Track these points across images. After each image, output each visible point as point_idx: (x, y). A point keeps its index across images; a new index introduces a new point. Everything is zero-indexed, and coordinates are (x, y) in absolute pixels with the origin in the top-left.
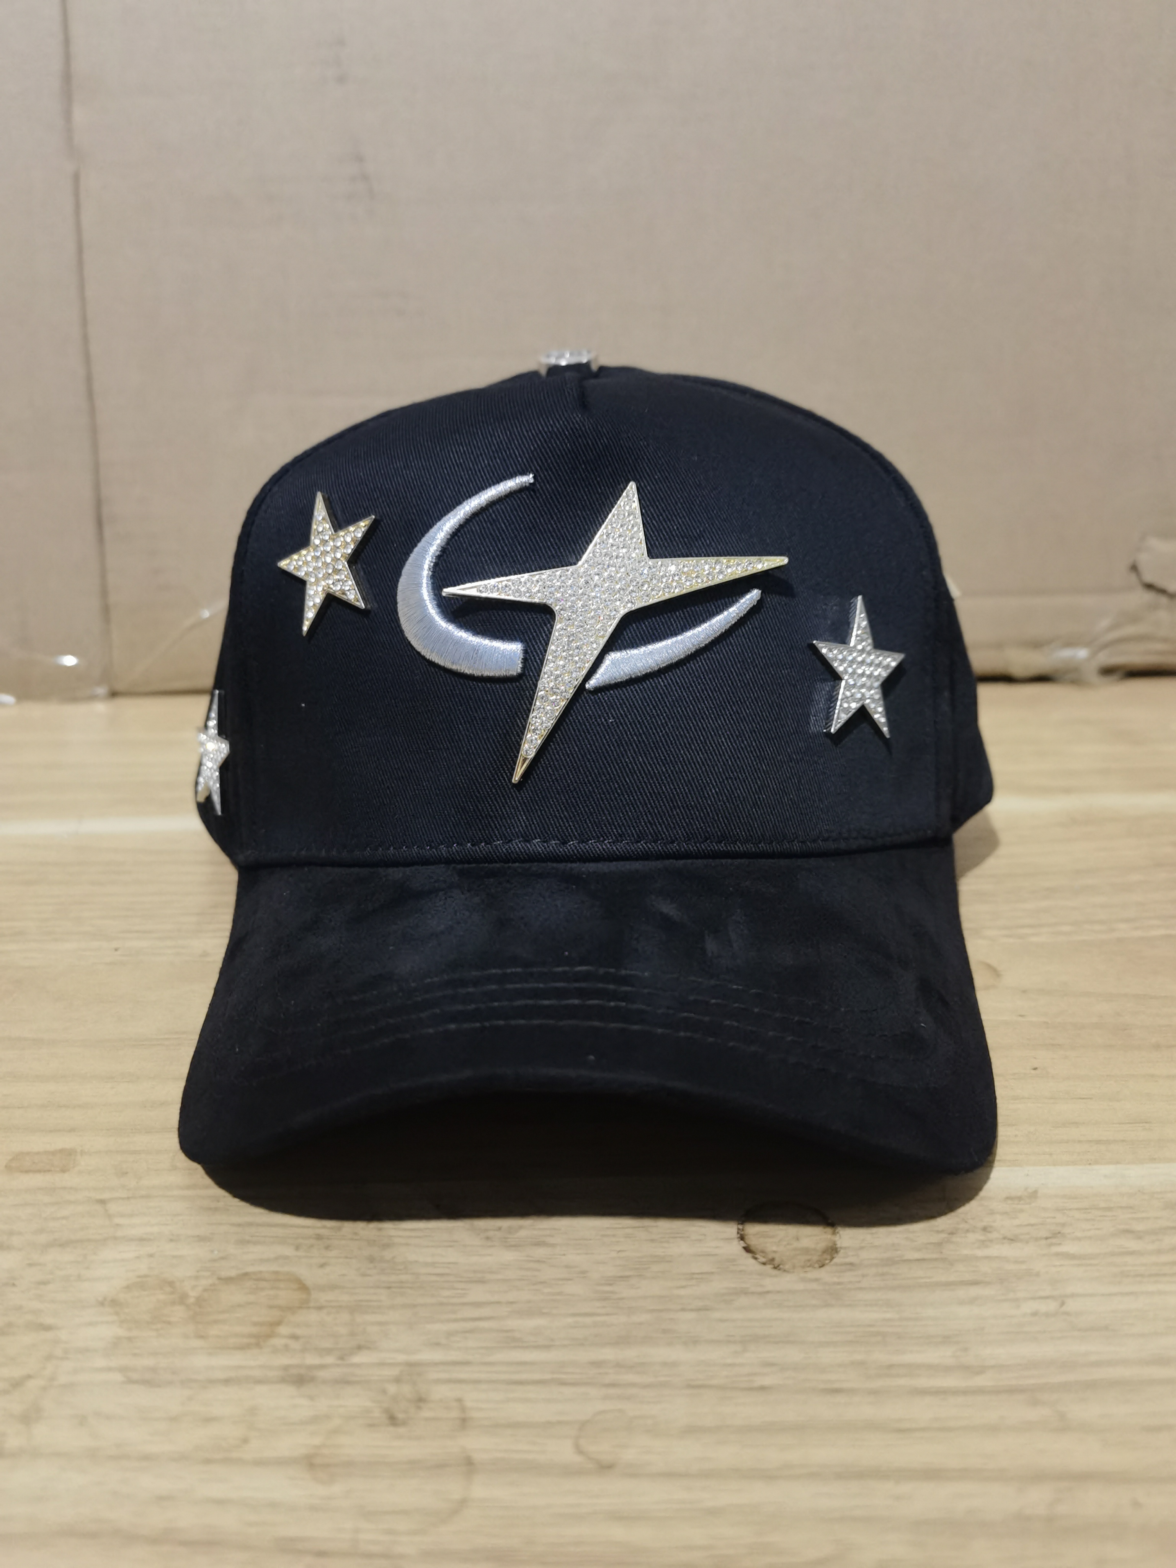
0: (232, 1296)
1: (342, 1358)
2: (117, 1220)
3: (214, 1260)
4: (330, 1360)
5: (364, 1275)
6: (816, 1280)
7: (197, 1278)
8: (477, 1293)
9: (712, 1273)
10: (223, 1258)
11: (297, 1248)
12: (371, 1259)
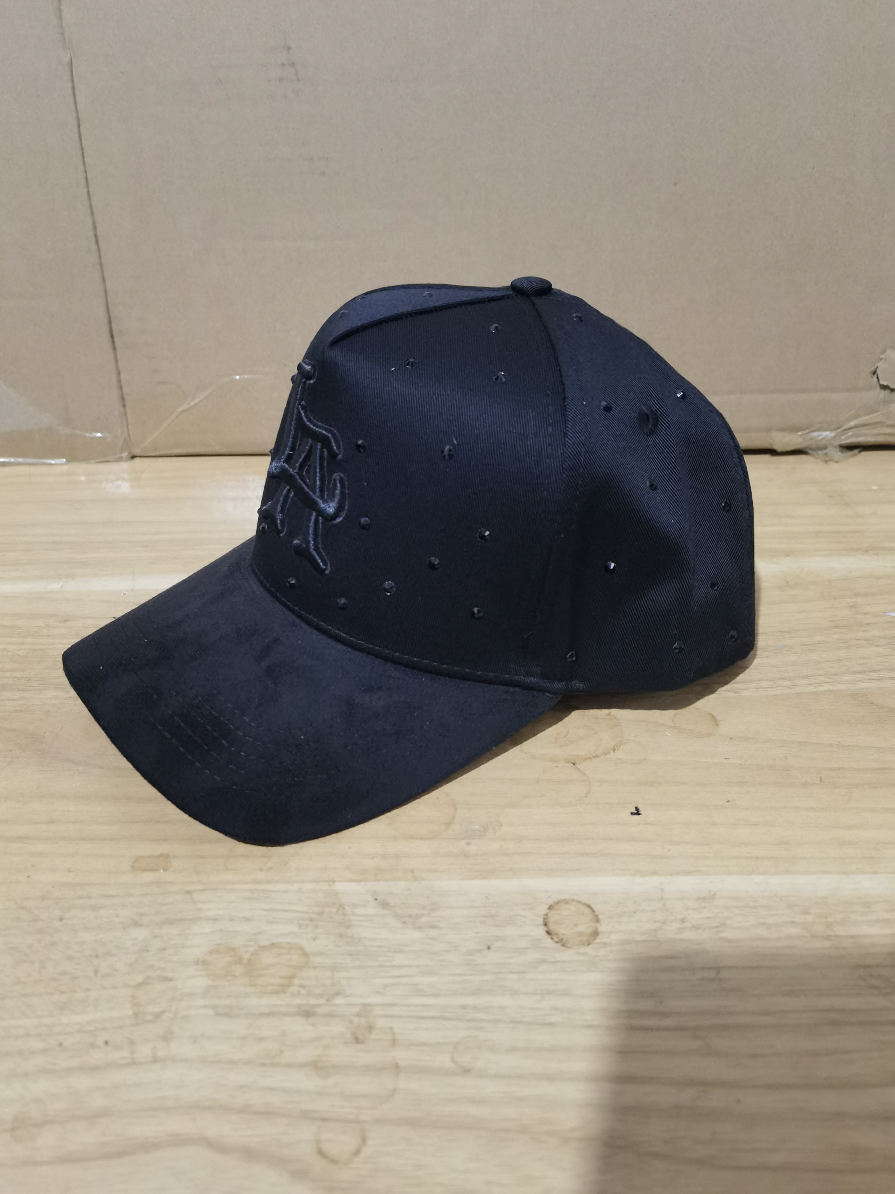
0: (267, 958)
1: (328, 1000)
2: (200, 906)
3: (255, 934)
4: (322, 1001)
5: (337, 946)
6: (585, 954)
7: (247, 946)
8: (399, 959)
9: (527, 948)
10: (260, 933)
11: (300, 926)
12: (341, 936)
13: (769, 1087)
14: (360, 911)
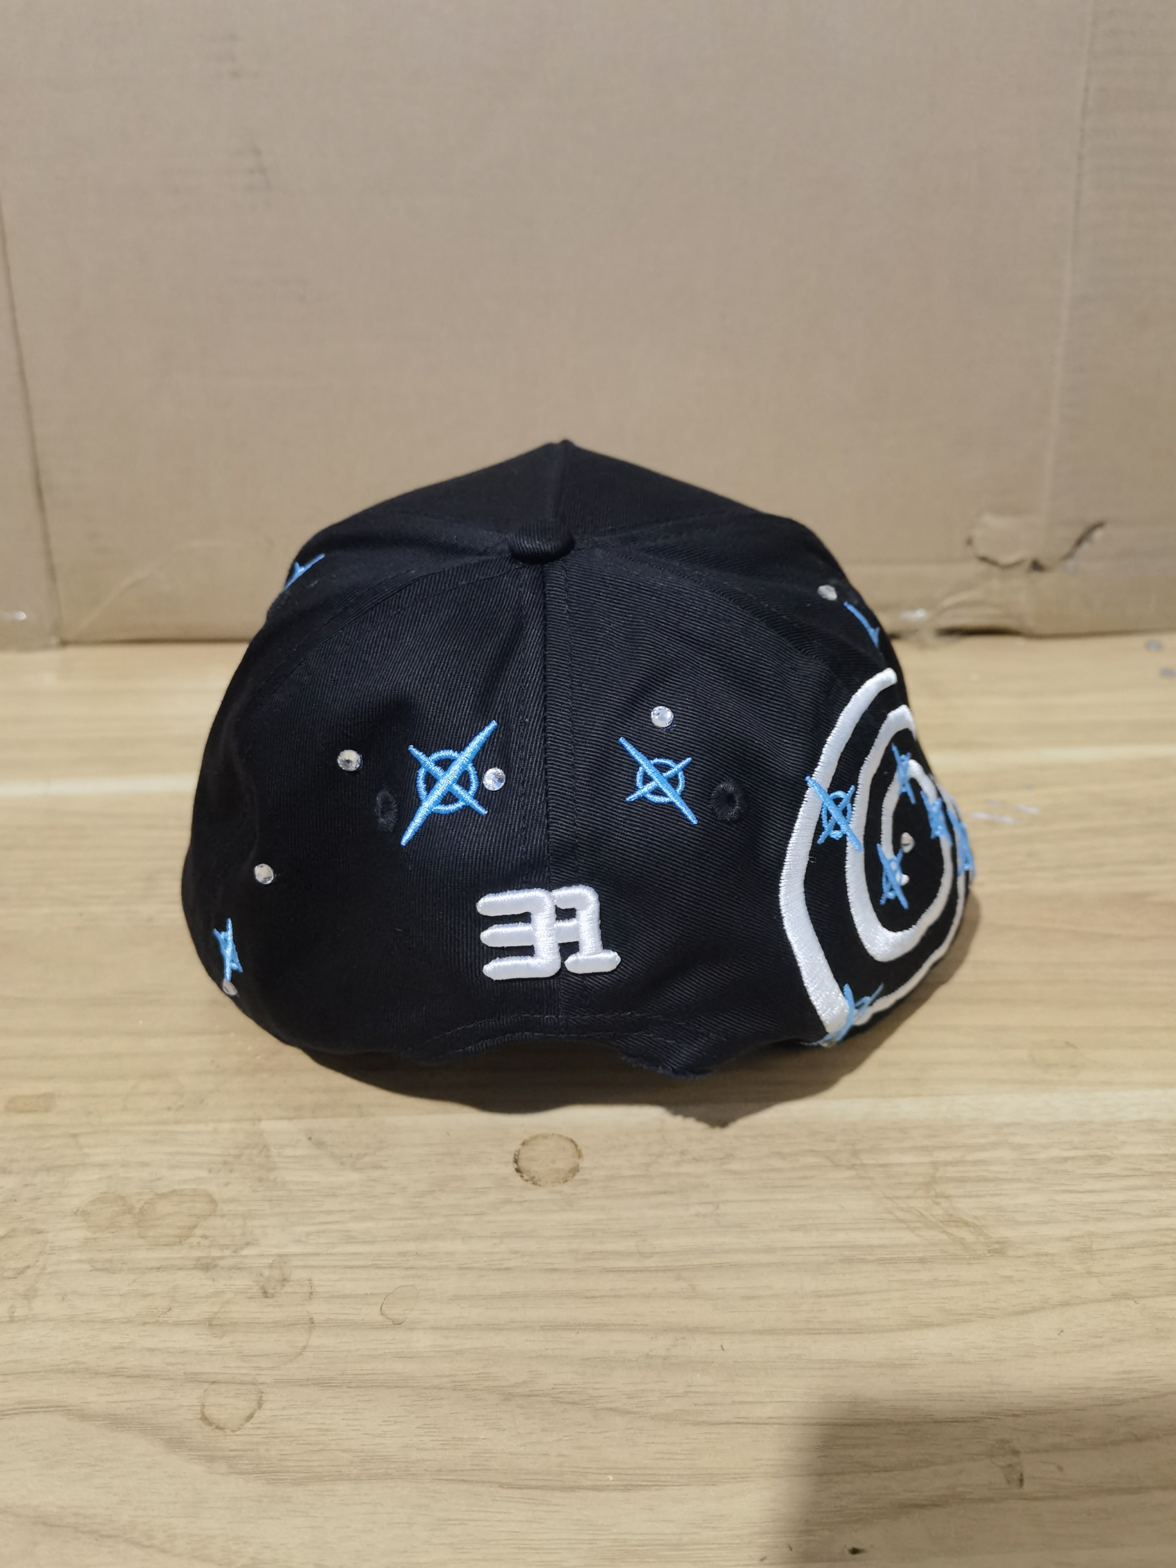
0: (164, 1207)
1: (235, 1252)
2: (86, 1150)
3: (152, 1181)
4: (227, 1253)
5: (254, 1191)
6: (560, 1192)
7: (140, 1194)
8: (330, 1204)
9: (491, 1188)
10: (159, 1179)
11: (210, 1171)
12: (260, 1180)
13: (761, 1332)
14: (288, 1152)
